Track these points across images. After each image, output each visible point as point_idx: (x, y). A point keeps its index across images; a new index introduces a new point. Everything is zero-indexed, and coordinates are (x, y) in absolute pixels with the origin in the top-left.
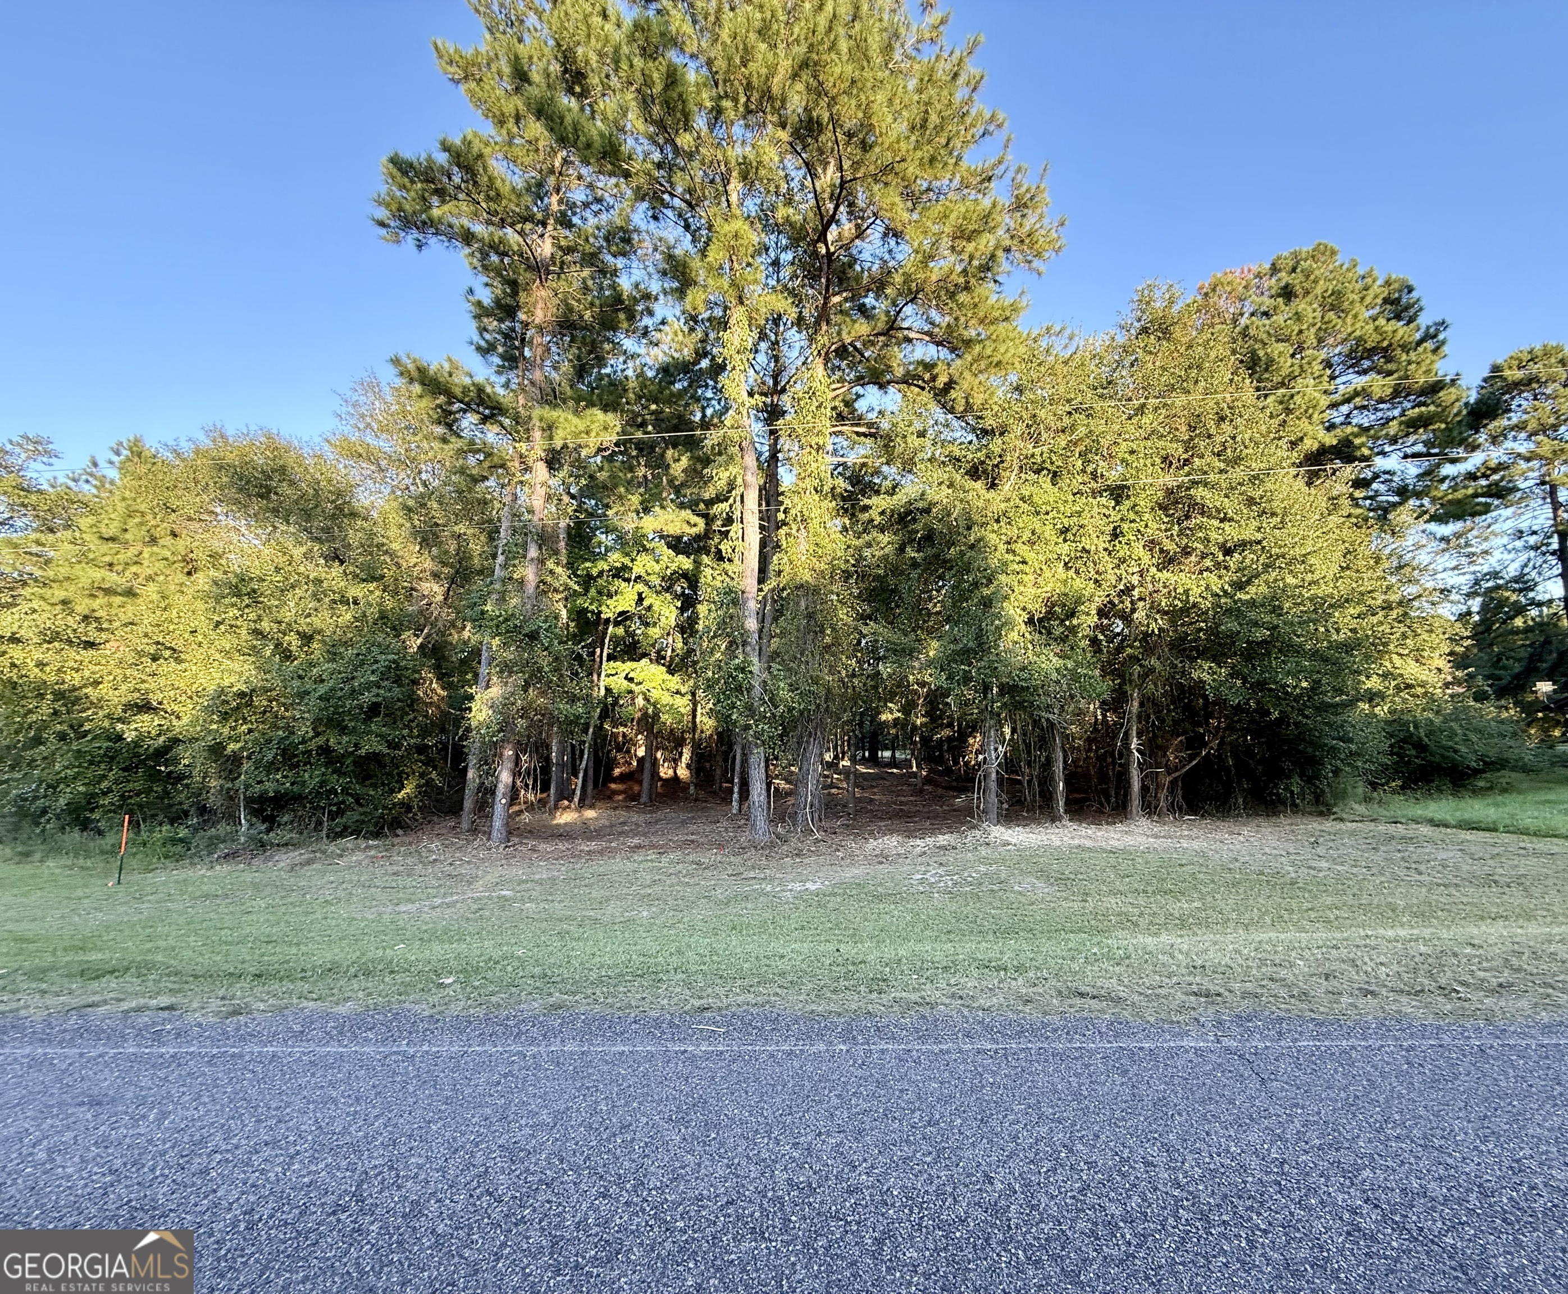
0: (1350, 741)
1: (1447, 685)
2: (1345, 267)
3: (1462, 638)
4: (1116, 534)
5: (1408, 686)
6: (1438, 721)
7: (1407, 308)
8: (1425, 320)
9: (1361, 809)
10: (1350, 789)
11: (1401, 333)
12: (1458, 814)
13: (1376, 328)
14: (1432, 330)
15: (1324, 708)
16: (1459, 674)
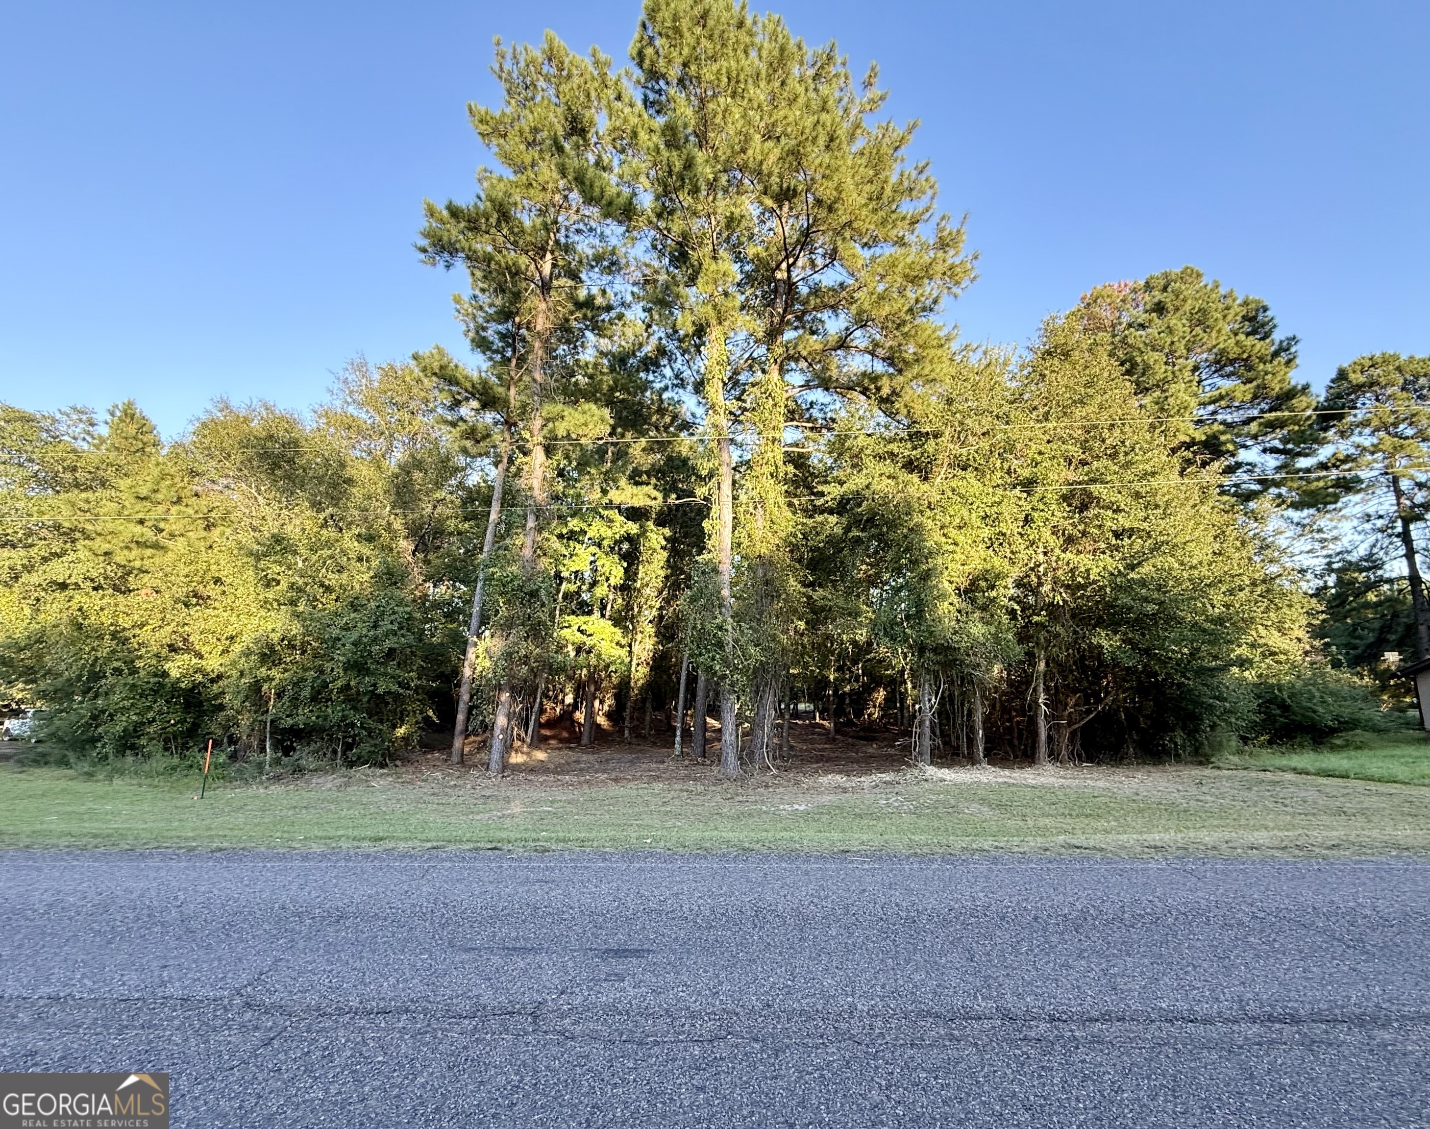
0: (1226, 700)
1: (1306, 653)
2: (1209, 287)
3: (1318, 612)
4: (1027, 520)
5: (1273, 654)
6: (1299, 684)
7: (1263, 325)
8: (1278, 336)
9: (1235, 759)
10: (1224, 741)
11: (1258, 346)
12: (1317, 764)
13: (1237, 343)
14: (1285, 344)
15: (1202, 671)
16: (1317, 643)
